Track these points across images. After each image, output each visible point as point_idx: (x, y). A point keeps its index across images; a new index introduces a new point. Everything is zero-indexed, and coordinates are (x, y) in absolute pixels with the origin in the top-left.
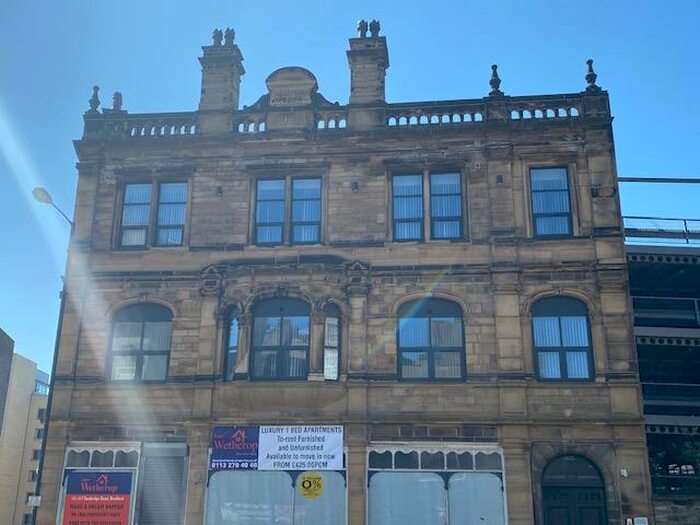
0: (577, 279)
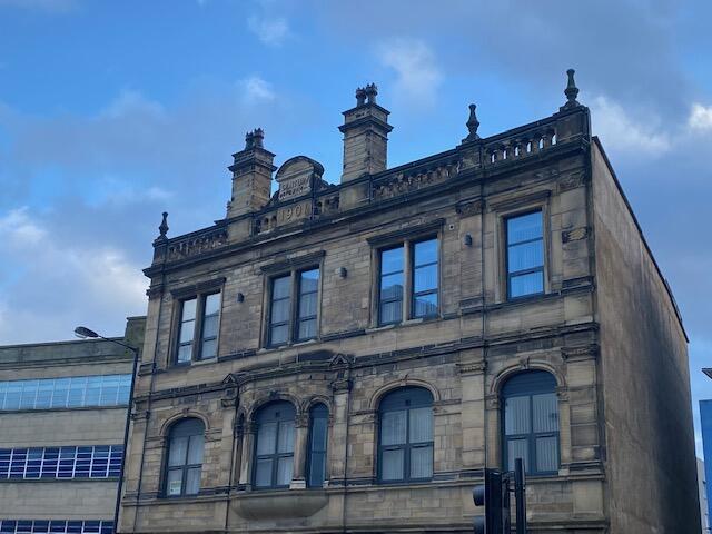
0: (544, 348)
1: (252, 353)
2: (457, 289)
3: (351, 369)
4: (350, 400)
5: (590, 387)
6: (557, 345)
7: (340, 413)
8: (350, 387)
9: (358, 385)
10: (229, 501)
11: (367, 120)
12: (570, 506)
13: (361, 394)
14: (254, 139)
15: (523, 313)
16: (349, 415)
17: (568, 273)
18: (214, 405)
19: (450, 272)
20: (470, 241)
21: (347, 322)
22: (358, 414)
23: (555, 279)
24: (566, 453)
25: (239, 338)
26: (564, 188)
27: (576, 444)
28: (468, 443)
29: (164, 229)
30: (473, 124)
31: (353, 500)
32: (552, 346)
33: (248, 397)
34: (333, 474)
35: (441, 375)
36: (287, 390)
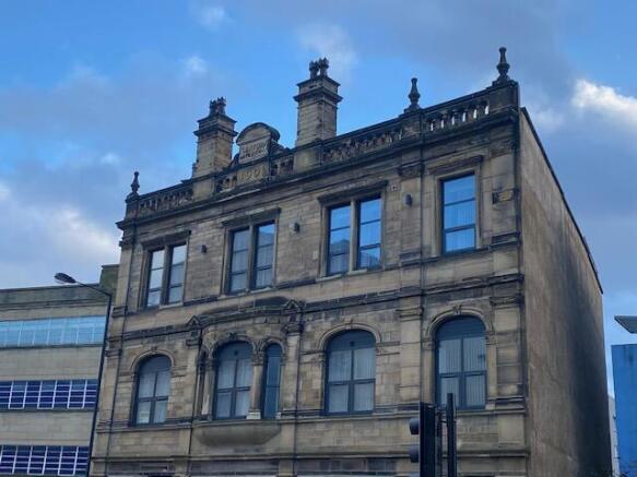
0: (475, 296)
1: (214, 299)
2: (398, 244)
3: (302, 314)
4: (300, 341)
5: (515, 332)
6: (486, 294)
7: (292, 353)
8: (301, 330)
9: (309, 329)
10: (192, 429)
11: (319, 90)
12: (495, 436)
13: (310, 336)
14: (217, 107)
15: (457, 265)
16: (300, 354)
17: (497, 230)
18: (179, 344)
19: (392, 228)
20: (410, 201)
21: (299, 271)
22: (309, 353)
23: (485, 235)
24: (492, 389)
25: (202, 286)
26: (495, 154)
27: (501, 382)
28: (405, 380)
29: (135, 186)
30: (414, 96)
31: (302, 429)
32: (481, 295)
33: (211, 338)
34: (285, 406)
35: (382, 319)
36: (245, 332)
